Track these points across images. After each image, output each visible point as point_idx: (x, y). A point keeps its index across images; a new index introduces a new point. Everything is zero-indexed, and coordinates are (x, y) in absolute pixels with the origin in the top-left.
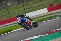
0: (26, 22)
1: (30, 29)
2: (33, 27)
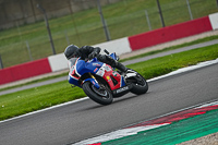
0: (98, 78)
1: (110, 103)
2: (130, 94)
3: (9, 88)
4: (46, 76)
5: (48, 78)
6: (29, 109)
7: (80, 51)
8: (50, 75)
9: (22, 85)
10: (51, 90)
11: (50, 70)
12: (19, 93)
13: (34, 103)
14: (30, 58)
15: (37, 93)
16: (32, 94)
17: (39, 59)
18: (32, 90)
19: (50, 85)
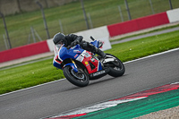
3: (135, 36)
4: (165, 26)
5: (167, 28)
6: (151, 52)
7: (66, 38)
8: (168, 25)
9: (145, 33)
10: (168, 37)
11: (168, 22)
12: (143, 39)
13: (155, 47)
14: (152, 12)
15: (157, 40)
16: (153, 40)
17: (160, 12)
18: (154, 37)
19: (168, 34)
